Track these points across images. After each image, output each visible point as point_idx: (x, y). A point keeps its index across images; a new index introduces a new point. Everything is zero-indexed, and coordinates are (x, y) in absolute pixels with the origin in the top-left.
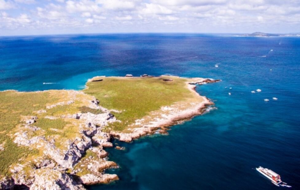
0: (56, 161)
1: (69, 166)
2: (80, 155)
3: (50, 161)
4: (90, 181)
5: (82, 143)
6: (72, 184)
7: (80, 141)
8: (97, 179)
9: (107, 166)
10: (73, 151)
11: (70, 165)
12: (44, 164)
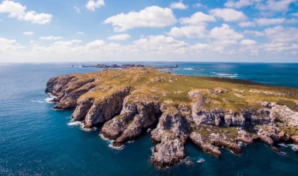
0: (192, 113)
1: (197, 122)
2: (217, 123)
3: (188, 110)
4: (194, 138)
5: (231, 117)
6: (178, 126)
7: (230, 115)
8: (200, 140)
9: (228, 146)
10: (214, 115)
11: (199, 122)
12: (183, 109)
